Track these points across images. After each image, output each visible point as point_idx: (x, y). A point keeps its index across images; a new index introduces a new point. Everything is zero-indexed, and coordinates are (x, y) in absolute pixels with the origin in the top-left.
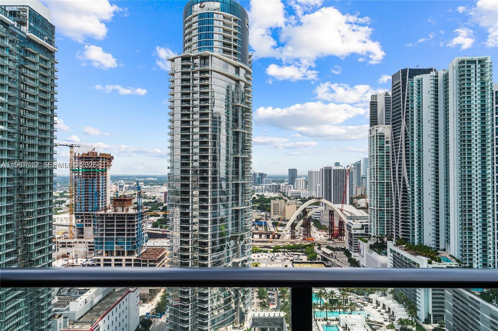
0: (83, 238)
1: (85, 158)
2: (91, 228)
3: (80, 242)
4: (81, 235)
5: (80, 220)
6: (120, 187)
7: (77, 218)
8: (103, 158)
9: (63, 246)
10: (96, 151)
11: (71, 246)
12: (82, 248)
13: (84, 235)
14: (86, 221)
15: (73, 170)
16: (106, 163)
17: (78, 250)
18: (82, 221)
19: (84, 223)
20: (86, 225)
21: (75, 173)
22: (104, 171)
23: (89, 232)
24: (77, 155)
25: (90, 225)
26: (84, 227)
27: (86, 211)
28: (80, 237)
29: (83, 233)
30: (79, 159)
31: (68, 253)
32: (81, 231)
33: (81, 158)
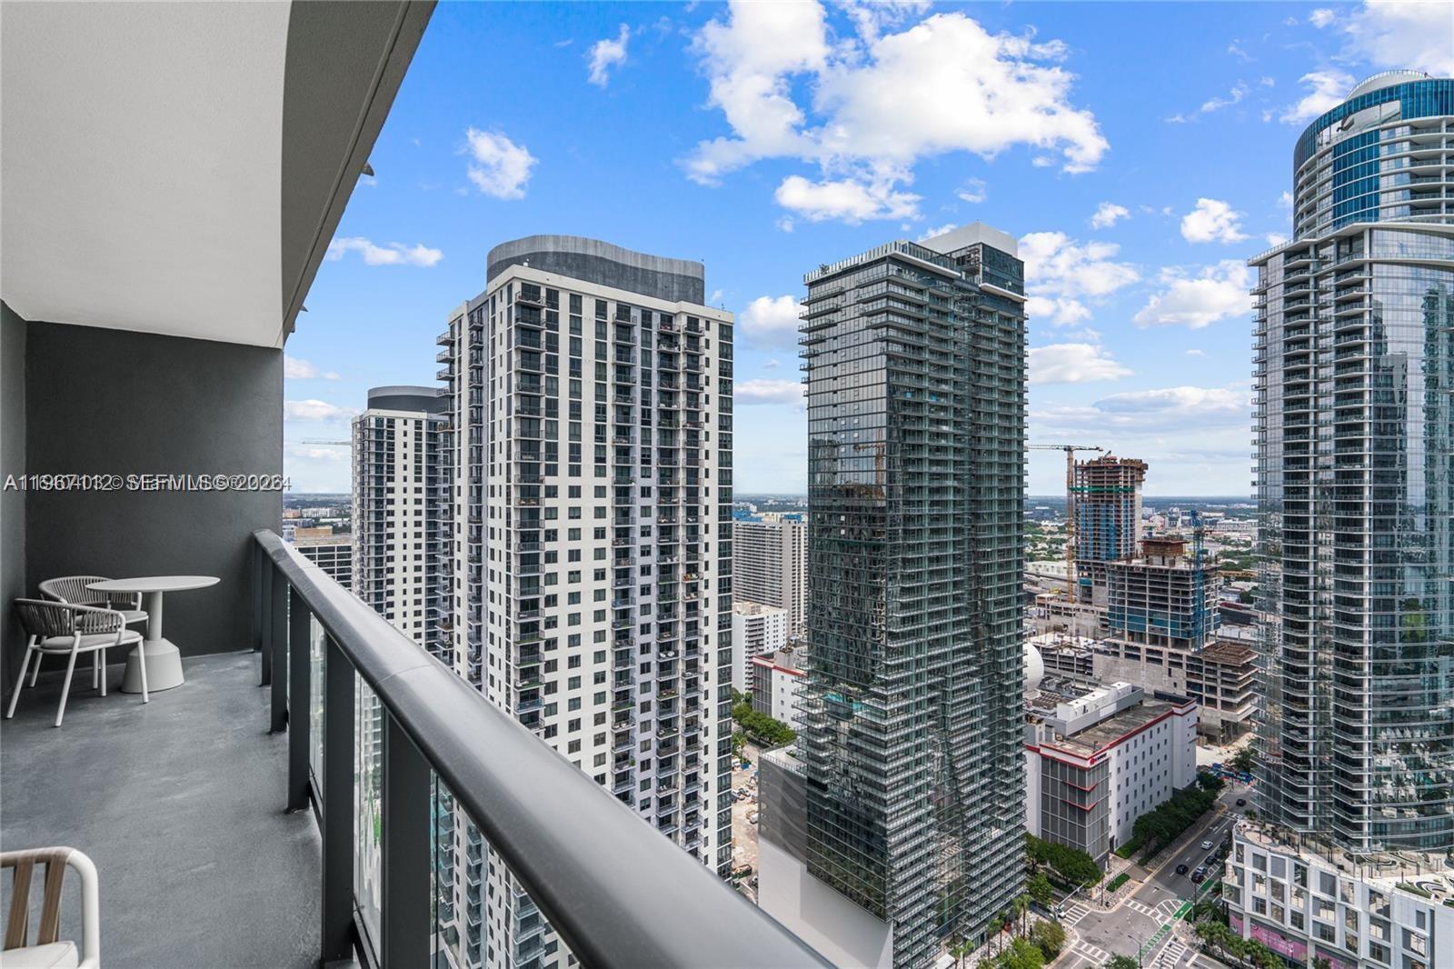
0: (1090, 603)
1: (1094, 468)
2: (1106, 589)
3: (1086, 611)
4: (1087, 599)
5: (1085, 574)
6: (1171, 519)
7: (1080, 569)
8: (1126, 468)
9: (1057, 613)
10: (1112, 455)
11: (1070, 615)
12: (1089, 621)
13: (1093, 600)
14: (1097, 576)
15: (1072, 489)
16: (1132, 477)
17: (1083, 622)
18: (1090, 575)
19: (1093, 579)
20: (1096, 583)
21: (1076, 493)
22: (1130, 491)
23: (1102, 595)
24: (1079, 463)
25: (1103, 584)
26: (1093, 585)
27: (1095, 558)
28: (1087, 602)
29: (1090, 596)
30: (1083, 471)
31: (1066, 626)
32: (1087, 592)
33: (1086, 469)
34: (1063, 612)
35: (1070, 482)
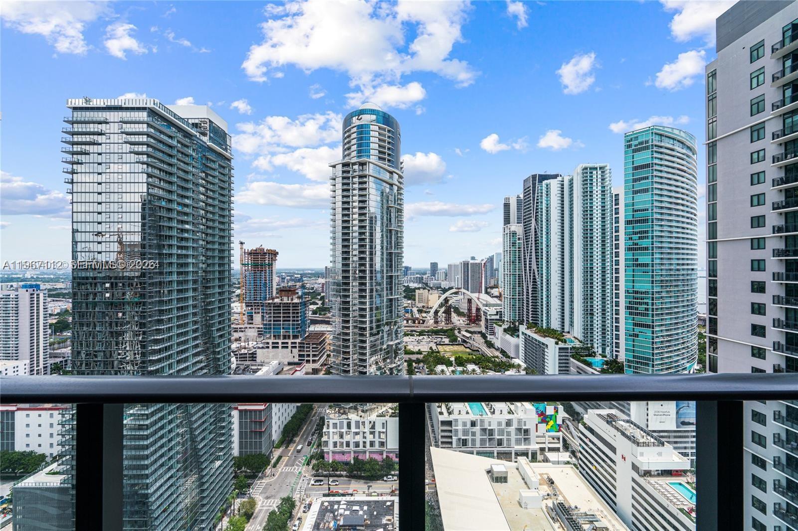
0: (252, 323)
1: (254, 253)
3: (250, 328)
4: (250, 322)
5: (250, 308)
6: (282, 279)
7: (247, 306)
8: (269, 254)
9: (235, 331)
10: (263, 247)
11: (243, 331)
12: (252, 333)
13: (254, 322)
14: (255, 309)
15: (243, 264)
16: (272, 258)
17: (249, 334)
18: (252, 309)
19: (253, 311)
20: (255, 312)
21: (245, 267)
22: (270, 265)
23: (257, 318)
24: (246, 251)
25: (259, 313)
26: (254, 314)
27: (255, 300)
28: (250, 323)
29: (252, 320)
30: (248, 255)
31: (240, 337)
32: (251, 317)
33: (250, 254)
34: (239, 330)
35: (241, 260)
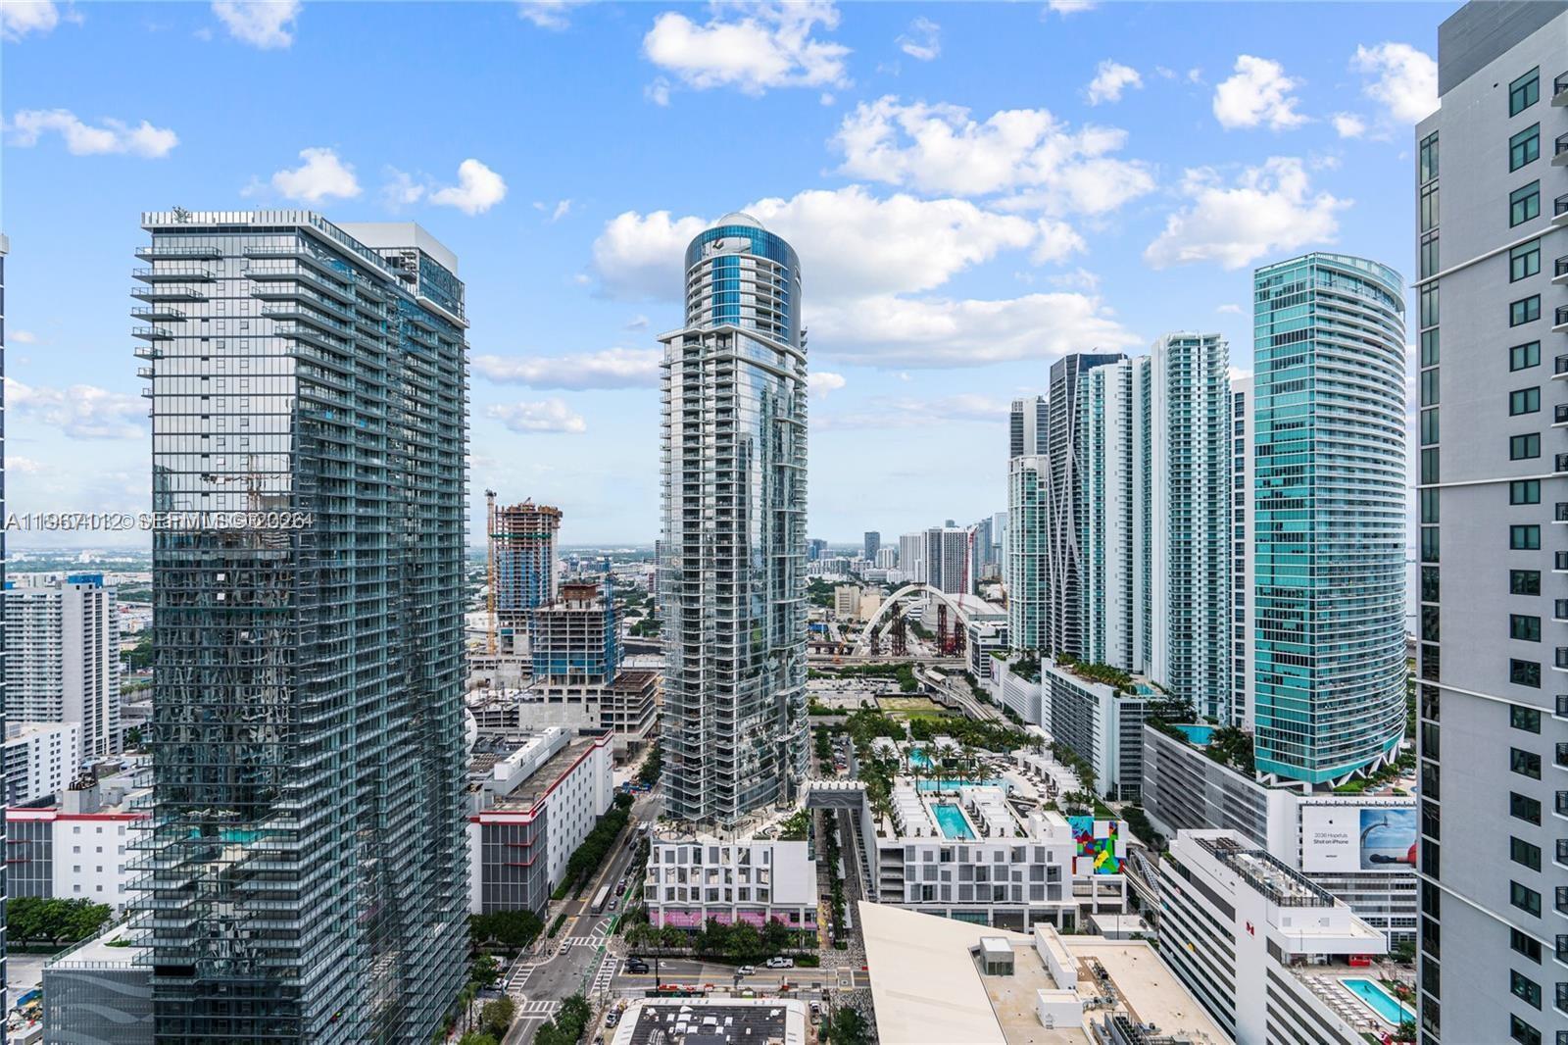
0: (512, 653)
1: (515, 514)
2: (526, 637)
3: (507, 661)
4: (508, 649)
5: (506, 623)
6: (572, 564)
7: (502, 618)
8: (544, 515)
9: (478, 668)
10: (532, 502)
11: (493, 668)
12: (511, 671)
13: (514, 649)
14: (517, 624)
15: (493, 536)
16: (549, 524)
17: (505, 673)
18: (511, 624)
19: (514, 628)
20: (517, 631)
21: (497, 541)
22: (547, 537)
24: (500, 509)
26: (514, 635)
27: (516, 606)
28: (508, 653)
29: (512, 645)
30: (503, 517)
31: (488, 680)
33: (507, 515)
34: (486, 665)
35: (490, 529)
